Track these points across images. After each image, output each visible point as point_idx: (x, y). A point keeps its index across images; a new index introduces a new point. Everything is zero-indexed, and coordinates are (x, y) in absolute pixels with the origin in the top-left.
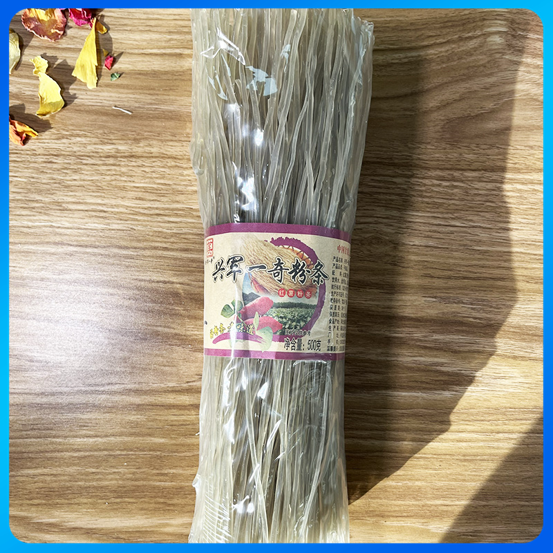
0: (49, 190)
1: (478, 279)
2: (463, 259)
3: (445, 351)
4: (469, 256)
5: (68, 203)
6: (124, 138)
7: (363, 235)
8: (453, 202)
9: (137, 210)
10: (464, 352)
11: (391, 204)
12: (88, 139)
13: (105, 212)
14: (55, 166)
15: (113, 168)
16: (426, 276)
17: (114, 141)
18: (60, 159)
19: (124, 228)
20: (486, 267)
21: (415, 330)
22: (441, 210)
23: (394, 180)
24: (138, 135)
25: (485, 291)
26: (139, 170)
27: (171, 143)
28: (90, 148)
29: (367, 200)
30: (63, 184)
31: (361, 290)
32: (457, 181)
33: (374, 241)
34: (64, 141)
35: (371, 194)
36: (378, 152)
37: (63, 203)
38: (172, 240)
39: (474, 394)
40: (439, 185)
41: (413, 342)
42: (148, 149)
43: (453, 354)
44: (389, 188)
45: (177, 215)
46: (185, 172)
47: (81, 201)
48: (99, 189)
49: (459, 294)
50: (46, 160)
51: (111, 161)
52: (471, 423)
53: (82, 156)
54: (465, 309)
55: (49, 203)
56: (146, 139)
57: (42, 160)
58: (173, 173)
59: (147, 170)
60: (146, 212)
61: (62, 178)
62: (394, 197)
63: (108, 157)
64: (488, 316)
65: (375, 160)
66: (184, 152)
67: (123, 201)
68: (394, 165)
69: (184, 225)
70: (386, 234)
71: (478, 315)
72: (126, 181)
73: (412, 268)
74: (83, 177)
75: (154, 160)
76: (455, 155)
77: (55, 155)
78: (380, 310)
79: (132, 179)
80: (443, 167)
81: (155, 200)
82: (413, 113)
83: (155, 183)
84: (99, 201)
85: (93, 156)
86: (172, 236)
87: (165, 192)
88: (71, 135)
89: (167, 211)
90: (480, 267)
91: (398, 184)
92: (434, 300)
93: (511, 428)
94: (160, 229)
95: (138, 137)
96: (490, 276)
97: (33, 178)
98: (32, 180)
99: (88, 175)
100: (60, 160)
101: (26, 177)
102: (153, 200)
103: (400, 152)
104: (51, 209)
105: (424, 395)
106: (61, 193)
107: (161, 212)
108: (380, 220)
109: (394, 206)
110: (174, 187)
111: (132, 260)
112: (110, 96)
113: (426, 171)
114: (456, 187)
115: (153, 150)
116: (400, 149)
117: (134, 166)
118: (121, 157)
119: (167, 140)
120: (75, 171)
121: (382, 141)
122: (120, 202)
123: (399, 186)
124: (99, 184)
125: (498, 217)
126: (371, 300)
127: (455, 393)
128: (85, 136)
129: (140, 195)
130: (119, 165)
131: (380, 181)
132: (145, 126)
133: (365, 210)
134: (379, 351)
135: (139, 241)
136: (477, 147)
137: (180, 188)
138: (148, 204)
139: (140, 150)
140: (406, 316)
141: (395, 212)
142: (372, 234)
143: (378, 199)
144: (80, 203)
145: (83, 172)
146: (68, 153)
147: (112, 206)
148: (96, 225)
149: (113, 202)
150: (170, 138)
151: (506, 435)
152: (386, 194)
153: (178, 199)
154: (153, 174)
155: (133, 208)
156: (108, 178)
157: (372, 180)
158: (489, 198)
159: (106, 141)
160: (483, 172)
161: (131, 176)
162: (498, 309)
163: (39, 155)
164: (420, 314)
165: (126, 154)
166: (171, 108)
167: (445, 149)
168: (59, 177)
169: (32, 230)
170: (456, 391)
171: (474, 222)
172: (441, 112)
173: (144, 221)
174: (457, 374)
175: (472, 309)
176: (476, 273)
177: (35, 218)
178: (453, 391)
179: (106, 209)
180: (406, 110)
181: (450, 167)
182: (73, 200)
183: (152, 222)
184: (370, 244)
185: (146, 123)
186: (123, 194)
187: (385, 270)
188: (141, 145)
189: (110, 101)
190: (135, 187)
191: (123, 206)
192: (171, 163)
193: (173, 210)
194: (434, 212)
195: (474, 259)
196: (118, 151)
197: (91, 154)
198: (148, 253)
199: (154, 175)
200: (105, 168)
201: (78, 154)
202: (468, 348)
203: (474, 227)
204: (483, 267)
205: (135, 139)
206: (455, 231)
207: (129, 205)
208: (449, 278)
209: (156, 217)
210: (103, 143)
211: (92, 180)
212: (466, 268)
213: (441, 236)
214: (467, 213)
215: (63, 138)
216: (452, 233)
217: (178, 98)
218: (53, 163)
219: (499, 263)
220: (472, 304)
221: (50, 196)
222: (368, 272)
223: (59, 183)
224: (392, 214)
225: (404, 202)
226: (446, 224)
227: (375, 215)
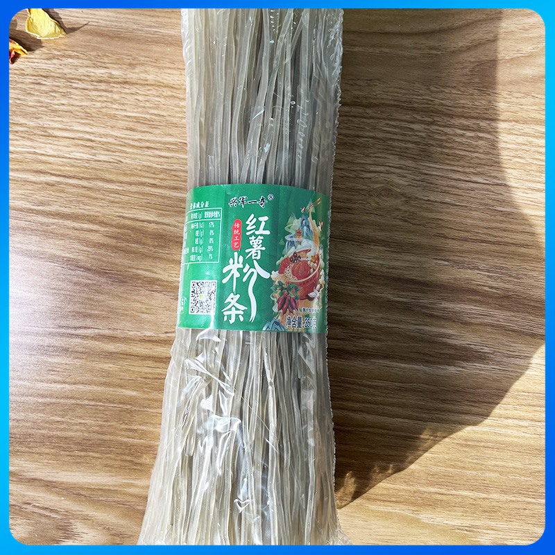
0: (34, 114)
1: (499, 243)
2: (482, 220)
3: (454, 321)
4: (490, 218)
7: (372, 185)
8: (476, 155)
10: (475, 324)
11: (406, 153)
18: (49, 80)
20: (509, 231)
21: (422, 295)
22: (462, 163)
23: (412, 126)
25: (505, 257)
29: (380, 147)
30: (50, 108)
32: (483, 132)
33: (383, 193)
35: (385, 140)
36: (396, 94)
39: (482, 372)
40: (462, 136)
41: (419, 309)
43: (462, 326)
44: (405, 135)
47: (68, 127)
48: (88, 116)
49: (475, 258)
50: (34, 81)
52: (477, 405)
53: (72, 79)
54: (481, 276)
57: (30, 81)
60: (136, 143)
61: (49, 101)
62: (410, 145)
64: (506, 286)
65: (392, 102)
67: (112, 131)
68: (414, 110)
70: (398, 186)
71: (494, 284)
72: (117, 109)
73: (424, 226)
74: (72, 102)
76: (483, 102)
77: (44, 77)
78: (385, 270)
80: (468, 115)
82: (439, 53)
84: (87, 129)
85: (84, 80)
87: (158, 123)
89: (158, 145)
90: (501, 230)
91: (416, 131)
92: (446, 263)
96: (513, 241)
98: (18, 102)
99: (77, 100)
100: (48, 82)
102: (144, 132)
103: (422, 95)
106: (48, 118)
108: (393, 170)
109: (409, 155)
113: (448, 119)
114: (481, 138)
116: (421, 91)
120: (64, 95)
121: (401, 82)
122: (109, 131)
123: (417, 133)
124: (88, 111)
125: (527, 175)
127: (461, 369)
129: (131, 125)
131: (395, 127)
133: (376, 157)
136: (510, 95)
140: (413, 279)
141: (410, 162)
142: (382, 185)
143: (391, 146)
144: (66, 130)
145: (72, 96)
146: (58, 75)
152: (402, 141)
153: (171, 132)
154: (147, 103)
155: (122, 138)
157: (387, 124)
158: (517, 153)
160: (514, 123)
161: (123, 104)
162: (519, 279)
163: (27, 75)
167: (472, 95)
168: (47, 101)
170: (463, 367)
171: (499, 180)
172: (471, 53)
173: (133, 153)
174: (466, 348)
175: (489, 277)
176: (496, 237)
178: (460, 367)
180: (431, 48)
181: (477, 115)
183: (140, 154)
184: (380, 195)
186: (113, 123)
187: (393, 226)
190: (126, 116)
191: (112, 136)
194: (454, 165)
195: (496, 221)
202: (480, 320)
203: (498, 185)
204: (505, 231)
206: (477, 188)
209: (146, 150)
211: (81, 106)
212: (485, 231)
214: (492, 168)
216: (473, 190)
218: (42, 84)
219: (524, 227)
220: (489, 271)
221: (35, 120)
222: (374, 227)
223: (46, 107)
224: (407, 164)
225: (421, 151)
226: (467, 179)
227: (387, 164)
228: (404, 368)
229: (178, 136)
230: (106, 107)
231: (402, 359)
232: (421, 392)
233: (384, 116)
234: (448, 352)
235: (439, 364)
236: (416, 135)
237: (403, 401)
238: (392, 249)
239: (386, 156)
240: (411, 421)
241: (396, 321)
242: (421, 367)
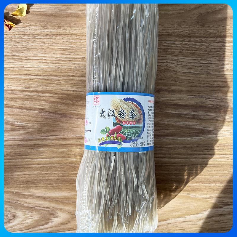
0: (21, 51)
1: (213, 87)
2: (206, 78)
3: (198, 119)
4: (209, 77)
5: (30, 56)
6: (54, 26)
7: (161, 68)
8: (202, 52)
9: (60, 59)
10: (206, 120)
11: (173, 54)
12: (38, 27)
13: (46, 60)
14: (23, 40)
15: (49, 40)
16: (189, 86)
17: (49, 28)
19: (55, 67)
20: (216, 81)
21: (184, 110)
22: (196, 56)
23: (175, 43)
24: (60, 25)
25: (216, 92)
26: (61, 41)
27: (74, 28)
28: (38, 31)
29: (163, 52)
30: (27, 48)
31: (161, 93)
32: (204, 42)
33: (166, 71)
34: (27, 28)
35: (165, 49)
36: (168, 30)
37: (28, 56)
38: (76, 72)
40: (195, 45)
41: (183, 116)
42: (64, 31)
44: (172, 46)
45: (78, 61)
46: (81, 41)
47: (36, 55)
48: (44, 50)
49: (204, 94)
50: (19, 37)
51: (48, 37)
52: (209, 151)
54: (207, 101)
55: (22, 57)
56: (64, 26)
58: (76, 42)
59: (64, 40)
60: (64, 59)
61: (27, 45)
62: (175, 51)
63: (47, 35)
64: (217, 103)
65: (166, 34)
66: (81, 32)
67: (54, 55)
68: (175, 36)
69: (81, 65)
70: (172, 67)
71: (212, 103)
72: (55, 46)
73: (183, 82)
75: (67, 36)
76: (203, 30)
77: (23, 35)
78: (169, 102)
79: (58, 45)
80: (197, 36)
81: (68, 54)
82: (184, 11)
83: (68, 47)
84: (44, 55)
86: (76, 70)
87: (72, 50)
88: (30, 26)
89: (74, 59)
90: (214, 81)
92: (193, 97)
93: (226, 152)
94: (71, 67)
95: (60, 26)
96: (218, 86)
97: (14, 45)
98: (14, 46)
99: (38, 43)
100: (25, 37)
101: (11, 45)
102: (67, 54)
103: (178, 29)
104: (22, 59)
105: (188, 139)
106: (27, 52)
107: (71, 60)
108: (169, 61)
109: (175, 55)
110: (76, 48)
111: (59, 82)
112: (47, 7)
113: (189, 38)
114: (203, 45)
115: (67, 31)
116: (177, 28)
117: (58, 39)
118: (53, 35)
119: (73, 27)
120: (32, 42)
121: (169, 25)
122: (53, 55)
123: (177, 45)
124: (43, 48)
125: (222, 58)
126: (165, 97)
127: (201, 138)
128: (36, 26)
129: (62, 52)
130: (52, 39)
131: (168, 43)
132: (63, 20)
133: (162, 56)
134: (169, 120)
135: (62, 73)
136: (213, 26)
137: (79, 48)
138: (65, 56)
139: (61, 31)
140: (180, 104)
141: (175, 57)
142: (165, 68)
143: (168, 52)
145: (36, 42)
146: (29, 34)
147: (49, 57)
148: (43, 66)
149: (50, 55)
150: (74, 26)
151: (224, 156)
152: (171, 49)
153: (78, 54)
155: (59, 58)
156: (47, 45)
157: (165, 43)
158: (218, 50)
159: (45, 28)
160: (216, 38)
162: (222, 100)
163: (16, 35)
164: (186, 103)
165: (55, 34)
166: (74, 12)
167: (198, 28)
168: (26, 45)
169: (15, 69)
171: (211, 61)
172: (196, 11)
173: (64, 64)
174: (203, 129)
175: (210, 100)
176: (212, 84)
177: (16, 63)
179: (47, 59)
180: (180, 10)
181: (201, 36)
182: (32, 55)
183: (67, 64)
184: (165, 72)
185: (63, 19)
186: (54, 52)
187: (171, 84)
188: (61, 29)
189: (46, 9)
190: (59, 48)
191: (54, 57)
192: (75, 37)
193: (76, 58)
194: (193, 57)
195: (211, 78)
196: (51, 32)
197: (39, 34)
198: (65, 78)
199: (67, 43)
200: (45, 40)
201: (33, 34)
202: (208, 118)
203: (211, 63)
204: (215, 82)
205: (58, 27)
206: (203, 66)
207: (57, 57)
208: (200, 87)
209: (69, 62)
210: (44, 29)
211: (40, 46)
212: (207, 82)
213: (196, 68)
214: (208, 57)
215: (26, 27)
216: (201, 66)
217: (77, 7)
218: (23, 38)
219: (222, 79)
220: (210, 98)
221: (22, 53)
222: (163, 85)
223: (26, 48)
224: (174, 58)
225: (179, 52)
226: (199, 62)
227: (167, 59)
228: (179, 139)
229: (81, 55)
230: (50, 45)
231: (179, 136)
232: (187, 148)
233: (164, 39)
234: (196, 131)
235: (193, 136)
236: (177, 46)
237: (180, 152)
238: (171, 93)
239: (166, 56)
240: (184, 160)
241: (175, 122)
242: (186, 138)
